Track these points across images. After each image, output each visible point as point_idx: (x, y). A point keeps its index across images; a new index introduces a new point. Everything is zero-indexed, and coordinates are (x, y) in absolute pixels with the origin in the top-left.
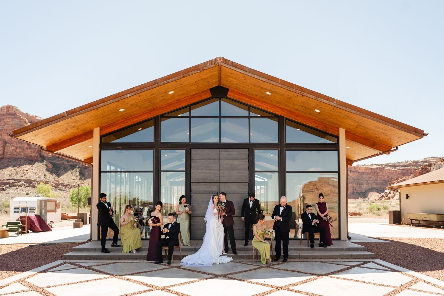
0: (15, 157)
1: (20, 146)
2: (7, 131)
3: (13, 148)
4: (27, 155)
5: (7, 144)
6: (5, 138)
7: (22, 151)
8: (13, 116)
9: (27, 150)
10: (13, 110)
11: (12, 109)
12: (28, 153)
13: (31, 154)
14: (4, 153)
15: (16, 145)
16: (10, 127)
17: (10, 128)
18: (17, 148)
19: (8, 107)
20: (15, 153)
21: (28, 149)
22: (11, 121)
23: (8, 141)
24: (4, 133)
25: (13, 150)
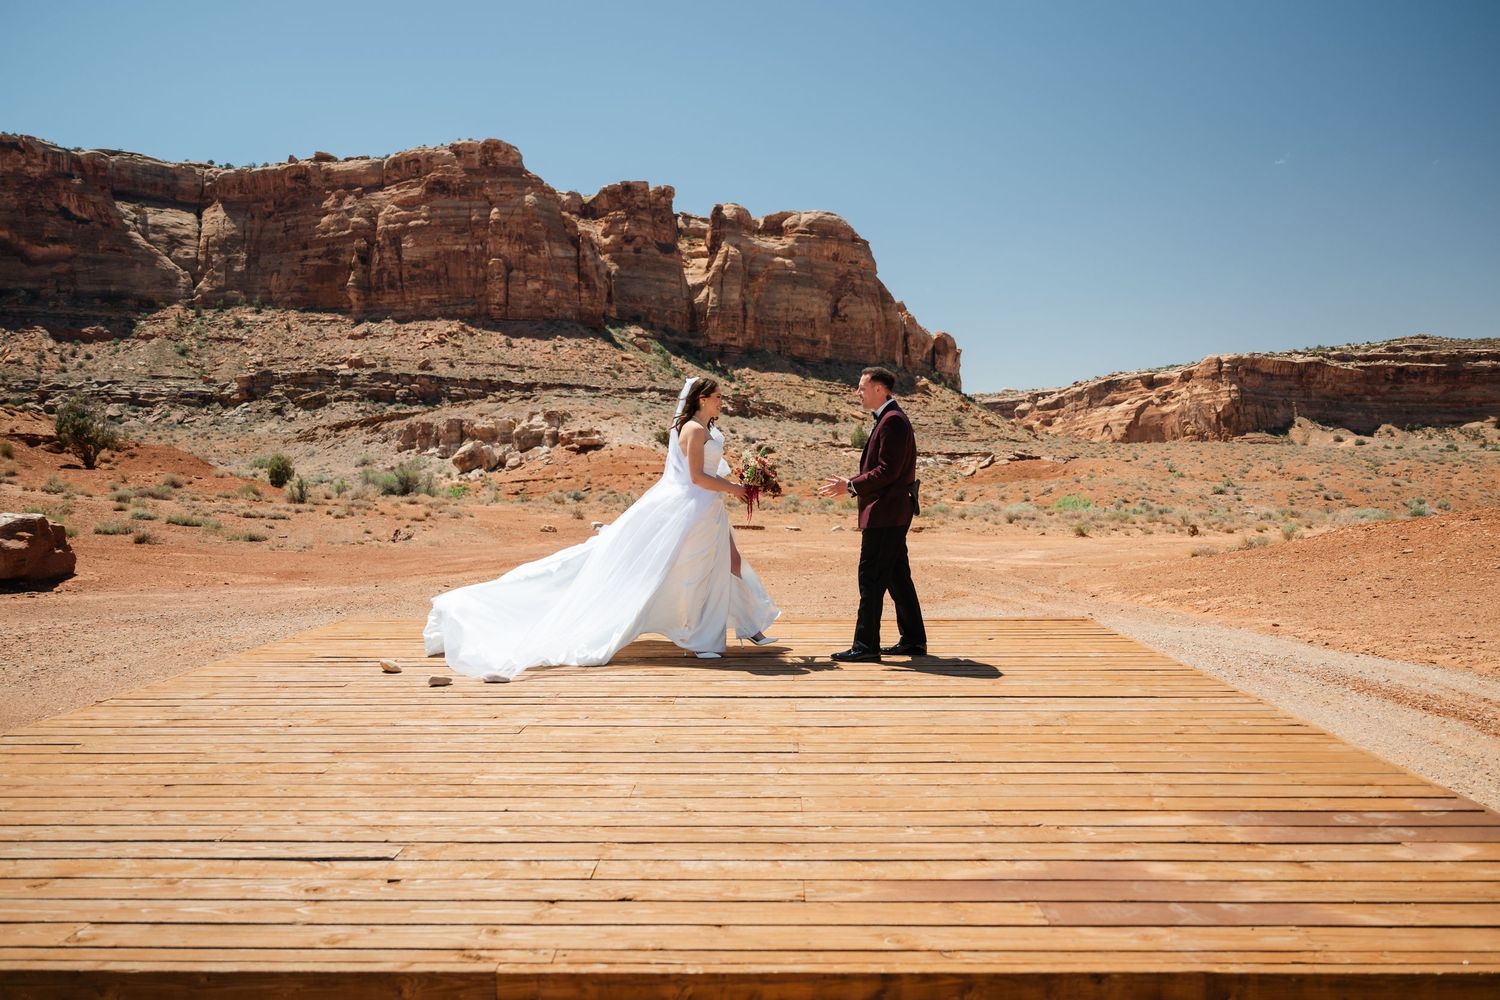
0: (547, 314)
1: (557, 279)
2: (508, 230)
3: (537, 285)
4: (579, 309)
5: (514, 273)
6: (502, 253)
7: (564, 295)
8: (519, 180)
9: (576, 293)
10: (511, 158)
11: (506, 153)
12: (581, 304)
13: (592, 305)
14: (507, 302)
15: (545, 275)
16: (518, 214)
17: (518, 219)
18: (548, 284)
19: (492, 146)
20: (544, 302)
21: (579, 291)
22: (516, 194)
23: (513, 262)
24: (495, 233)
25: (538, 291)
